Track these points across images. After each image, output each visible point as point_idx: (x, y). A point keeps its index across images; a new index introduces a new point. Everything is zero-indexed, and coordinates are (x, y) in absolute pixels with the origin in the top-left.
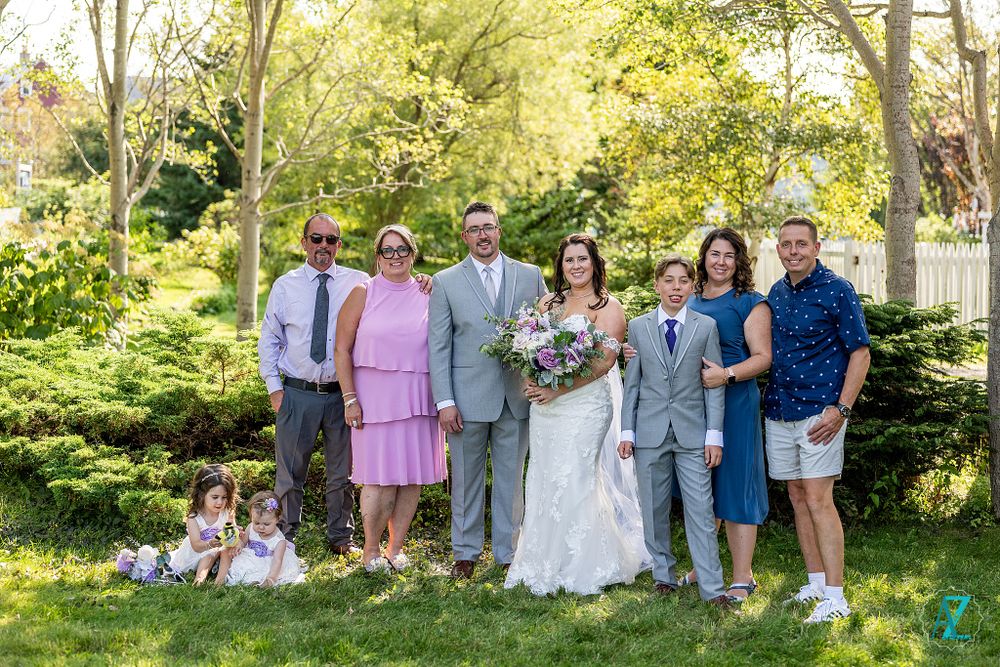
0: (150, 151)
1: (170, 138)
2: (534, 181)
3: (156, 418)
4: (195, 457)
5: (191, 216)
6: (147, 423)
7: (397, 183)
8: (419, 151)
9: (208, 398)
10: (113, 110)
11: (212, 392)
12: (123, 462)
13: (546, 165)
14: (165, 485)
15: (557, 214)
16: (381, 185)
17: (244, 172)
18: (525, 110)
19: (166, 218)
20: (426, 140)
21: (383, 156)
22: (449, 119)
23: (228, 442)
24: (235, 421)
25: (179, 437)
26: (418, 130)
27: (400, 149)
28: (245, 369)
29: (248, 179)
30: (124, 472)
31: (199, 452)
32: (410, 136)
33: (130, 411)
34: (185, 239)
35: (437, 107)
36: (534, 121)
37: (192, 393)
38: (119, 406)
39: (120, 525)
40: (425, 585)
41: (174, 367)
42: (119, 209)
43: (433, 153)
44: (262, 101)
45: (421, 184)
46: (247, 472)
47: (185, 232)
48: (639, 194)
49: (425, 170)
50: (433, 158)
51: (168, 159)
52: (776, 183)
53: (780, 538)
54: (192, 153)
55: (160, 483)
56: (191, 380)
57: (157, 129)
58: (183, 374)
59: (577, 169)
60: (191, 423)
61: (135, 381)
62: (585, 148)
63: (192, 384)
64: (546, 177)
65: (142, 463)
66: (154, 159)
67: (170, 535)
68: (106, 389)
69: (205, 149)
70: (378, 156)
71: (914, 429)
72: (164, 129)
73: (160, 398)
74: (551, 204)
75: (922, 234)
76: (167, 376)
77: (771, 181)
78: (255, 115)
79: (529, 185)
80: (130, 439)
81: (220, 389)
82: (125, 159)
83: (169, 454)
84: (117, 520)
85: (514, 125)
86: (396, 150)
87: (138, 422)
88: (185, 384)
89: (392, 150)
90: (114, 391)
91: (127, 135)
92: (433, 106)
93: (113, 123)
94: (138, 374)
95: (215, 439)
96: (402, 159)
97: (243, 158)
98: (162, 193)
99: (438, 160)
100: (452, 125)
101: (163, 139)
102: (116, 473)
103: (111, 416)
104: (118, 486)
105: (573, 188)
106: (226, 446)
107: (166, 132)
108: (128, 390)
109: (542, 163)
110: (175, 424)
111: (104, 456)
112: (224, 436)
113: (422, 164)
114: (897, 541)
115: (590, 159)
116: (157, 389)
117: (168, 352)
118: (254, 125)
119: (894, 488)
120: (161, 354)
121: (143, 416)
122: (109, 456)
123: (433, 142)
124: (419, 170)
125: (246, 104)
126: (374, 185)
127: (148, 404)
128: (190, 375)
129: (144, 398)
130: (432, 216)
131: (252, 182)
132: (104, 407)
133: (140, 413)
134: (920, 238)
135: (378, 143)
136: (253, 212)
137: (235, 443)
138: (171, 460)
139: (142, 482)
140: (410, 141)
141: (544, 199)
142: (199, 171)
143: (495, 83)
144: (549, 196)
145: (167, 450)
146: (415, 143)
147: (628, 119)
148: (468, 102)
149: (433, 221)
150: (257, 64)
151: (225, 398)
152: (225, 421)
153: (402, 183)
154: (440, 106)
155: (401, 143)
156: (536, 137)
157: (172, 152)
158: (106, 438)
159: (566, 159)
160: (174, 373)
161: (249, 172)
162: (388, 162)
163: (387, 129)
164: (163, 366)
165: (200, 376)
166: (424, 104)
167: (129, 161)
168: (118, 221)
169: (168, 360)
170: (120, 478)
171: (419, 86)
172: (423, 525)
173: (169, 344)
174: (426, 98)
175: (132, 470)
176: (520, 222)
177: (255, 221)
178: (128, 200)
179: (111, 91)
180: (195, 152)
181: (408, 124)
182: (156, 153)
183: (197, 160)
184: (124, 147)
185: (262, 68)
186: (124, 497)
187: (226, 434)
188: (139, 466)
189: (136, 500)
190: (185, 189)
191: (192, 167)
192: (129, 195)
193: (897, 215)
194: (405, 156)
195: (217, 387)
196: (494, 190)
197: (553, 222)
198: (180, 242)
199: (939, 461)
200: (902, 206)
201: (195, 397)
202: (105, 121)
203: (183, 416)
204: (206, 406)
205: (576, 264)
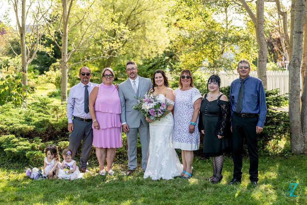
0: (33, 47)
1: (39, 43)
2: (151, 54)
3: (37, 129)
4: (49, 141)
5: (46, 67)
6: (34, 131)
7: (109, 56)
8: (115, 46)
9: (53, 123)
10: (22, 35)
11: (54, 121)
12: (27, 143)
13: (154, 49)
14: (40, 149)
15: (157, 64)
16: (104, 57)
17: (62, 53)
18: (147, 33)
19: (39, 68)
20: (117, 43)
21: (104, 48)
22: (124, 36)
23: (59, 136)
24: (61, 129)
25: (44, 134)
26: (115, 40)
27: (109, 45)
28: (64, 113)
29: (64, 55)
30: (28, 146)
31: (50, 139)
32: (112, 41)
33: (29, 127)
34: (45, 74)
35: (120, 32)
36: (150, 36)
37: (48, 121)
38: (26, 126)
39: (27, 162)
40: (120, 178)
41: (42, 113)
42: (24, 65)
43: (119, 46)
44: (67, 32)
45: (116, 56)
46: (65, 145)
47: (45, 72)
48: (182, 58)
49: (117, 52)
51: (39, 50)
52: (224, 53)
53: (227, 161)
54: (46, 48)
55: (39, 149)
56: (47, 117)
57: (35, 41)
58: (45, 115)
59: (164, 50)
60: (47, 130)
61: (30, 118)
62: (166, 44)
63: (48, 118)
64: (154, 53)
65: (33, 143)
66: (35, 50)
67: (42, 164)
68: (21, 120)
69: (50, 46)
71: (267, 127)
72: (37, 41)
73: (38, 123)
74: (156, 61)
75: (268, 68)
76: (40, 116)
77: (222, 53)
78: (65, 36)
79: (149, 55)
80: (29, 136)
81: (56, 120)
82: (26, 50)
83: (41, 140)
84: (26, 160)
85: (144, 37)
86: (108, 46)
87: (31, 130)
88: (45, 118)
89: (107, 46)
90: (24, 121)
91: (26, 43)
92: (119, 32)
93: (22, 39)
94: (31, 116)
95: (55, 135)
96: (110, 48)
97: (62, 49)
98: (38, 60)
99: (121, 49)
100: (125, 38)
101: (37, 44)
102: (25, 146)
103: (23, 129)
104: (25, 150)
105: (162, 56)
106: (59, 137)
107: (38, 42)
108: (28, 121)
109: (153, 49)
110: (42, 131)
111: (21, 141)
112: (58, 134)
113: (116, 50)
114: (262, 161)
115: (167, 47)
116: (37, 120)
117: (40, 109)
118: (65, 39)
119: (261, 145)
120: (38, 109)
121: (33, 128)
122: (23, 141)
123: (119, 43)
124: (116, 52)
125: (62, 33)
126: (102, 57)
127: (34, 125)
128: (47, 116)
129: (33, 123)
130: (120, 66)
131: (65, 56)
132: (21, 126)
133: (32, 128)
134: (267, 69)
135: (103, 44)
136: (65, 66)
137: (61, 136)
138: (42, 142)
139: (33, 148)
140: (113, 43)
142: (48, 53)
143: (138, 25)
144: (155, 59)
145: (40, 139)
146: (114, 43)
147: (179, 35)
148: (130, 31)
149: (120, 67)
150: (65, 20)
151: (58, 122)
152: (58, 129)
153: (110, 56)
154: (121, 32)
155: (110, 43)
156: (151, 41)
157: (40, 48)
158: (22, 135)
159: (160, 47)
160: (42, 115)
161: (64, 53)
162: (106, 50)
163: (105, 39)
164: (38, 113)
165: (50, 116)
166: (117, 31)
167: (27, 50)
168: (24, 69)
169: (40, 111)
170: (26, 148)
171: (115, 26)
172: (119, 160)
173: (40, 106)
174: (117, 30)
175: (30, 145)
176: (146, 67)
177: (66, 68)
178: (27, 62)
179: (21, 29)
180: (47, 48)
181: (112, 38)
182: (35, 48)
183: (48, 50)
184: (25, 46)
185: (67, 22)
186: (28, 153)
187: (58, 133)
188: (32, 144)
189: (31, 154)
190: (44, 59)
191: (46, 52)
192: (27, 61)
193: (261, 62)
194: (111, 47)
195: (55, 119)
196: (139, 57)
197: (157, 67)
198: (43, 75)
199: (275, 137)
200: (262, 59)
201: (49, 122)
202: (19, 38)
203: (45, 128)
204: (52, 125)
205: (159, 79)
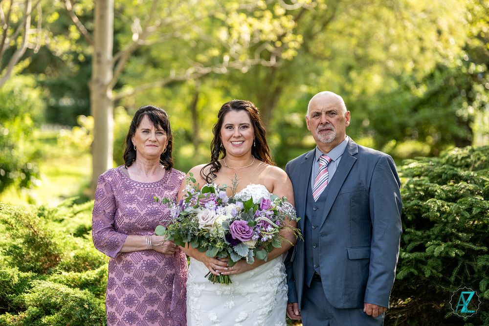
7: (248, 62)
16: (233, 64)
21: (235, 35)
27: (250, 26)
29: (99, 62)
45: (273, 61)
49: (275, 47)
50: (284, 35)
51: (30, 46)
54: (57, 38)
59: (463, 43)
69: (68, 34)
70: (230, 34)
96: (252, 36)
99: (289, 37)
113: (273, 43)
123: (284, 19)
124: (270, 48)
126: (225, 64)
131: (102, 65)
135: (230, 22)
136: (105, 96)
140: (259, 19)
141: (431, 76)
146: (265, 20)
159: (450, 33)
162: (239, 41)
180: (61, 38)
183: (61, 46)
191: (59, 53)
194: (257, 34)
196: (377, 68)
205: (236, 132)
